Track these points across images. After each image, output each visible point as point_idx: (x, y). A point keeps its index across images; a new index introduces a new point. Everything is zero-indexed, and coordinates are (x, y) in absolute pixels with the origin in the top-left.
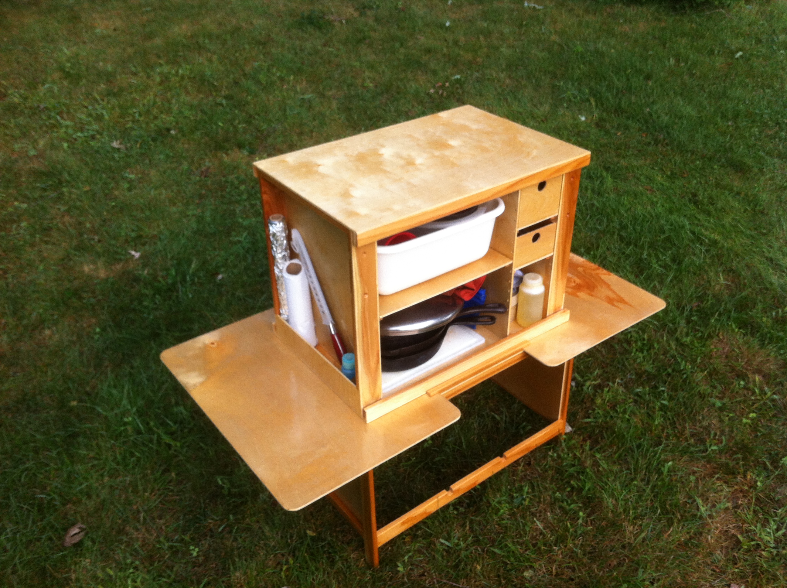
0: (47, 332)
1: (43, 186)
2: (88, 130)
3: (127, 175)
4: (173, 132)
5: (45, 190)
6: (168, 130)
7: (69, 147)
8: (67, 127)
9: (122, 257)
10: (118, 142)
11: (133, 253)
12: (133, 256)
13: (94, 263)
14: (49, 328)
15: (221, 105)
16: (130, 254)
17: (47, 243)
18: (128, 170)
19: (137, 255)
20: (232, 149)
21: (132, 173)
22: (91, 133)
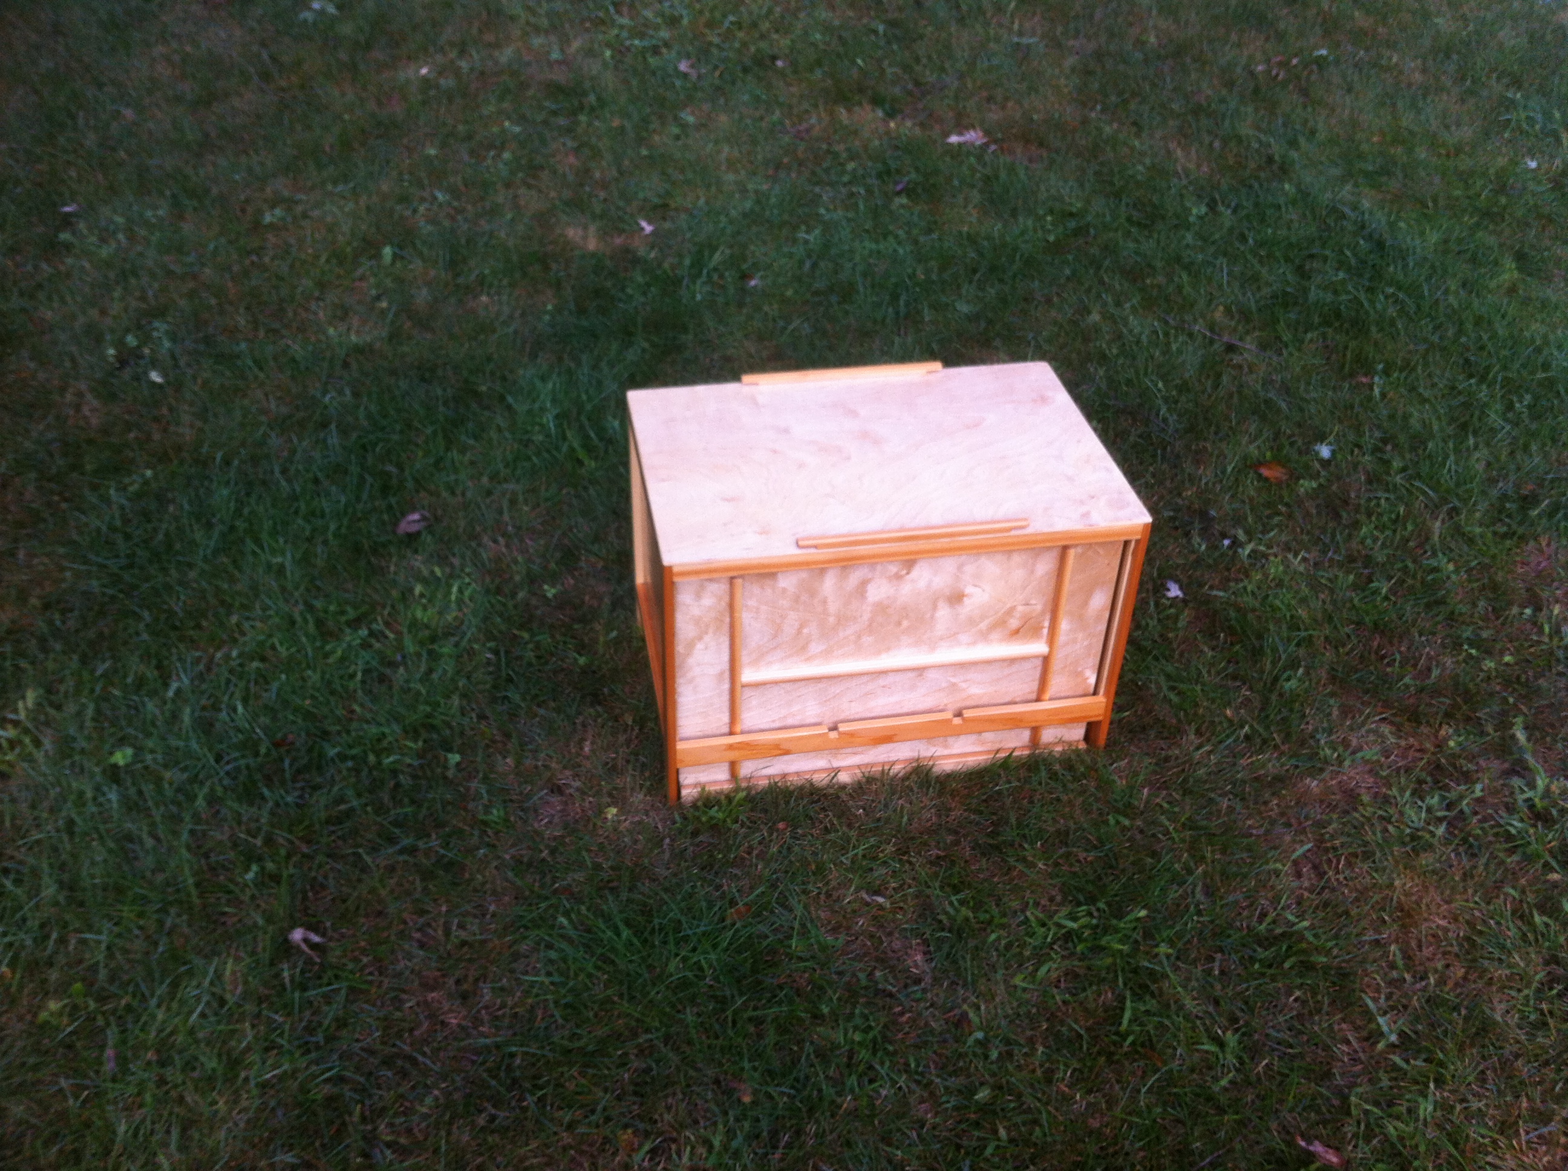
0: (484, 299)
1: (554, 107)
2: (652, 37)
3: (683, 115)
4: (779, 63)
5: (555, 113)
6: (774, 58)
7: (612, 57)
8: (622, 27)
9: (627, 227)
10: (689, 63)
11: (644, 224)
12: (643, 229)
13: (585, 228)
14: (488, 294)
15: (875, 32)
16: (638, 224)
17: (529, 187)
18: (688, 110)
19: (648, 228)
20: (860, 104)
21: (693, 113)
22: (654, 42)
